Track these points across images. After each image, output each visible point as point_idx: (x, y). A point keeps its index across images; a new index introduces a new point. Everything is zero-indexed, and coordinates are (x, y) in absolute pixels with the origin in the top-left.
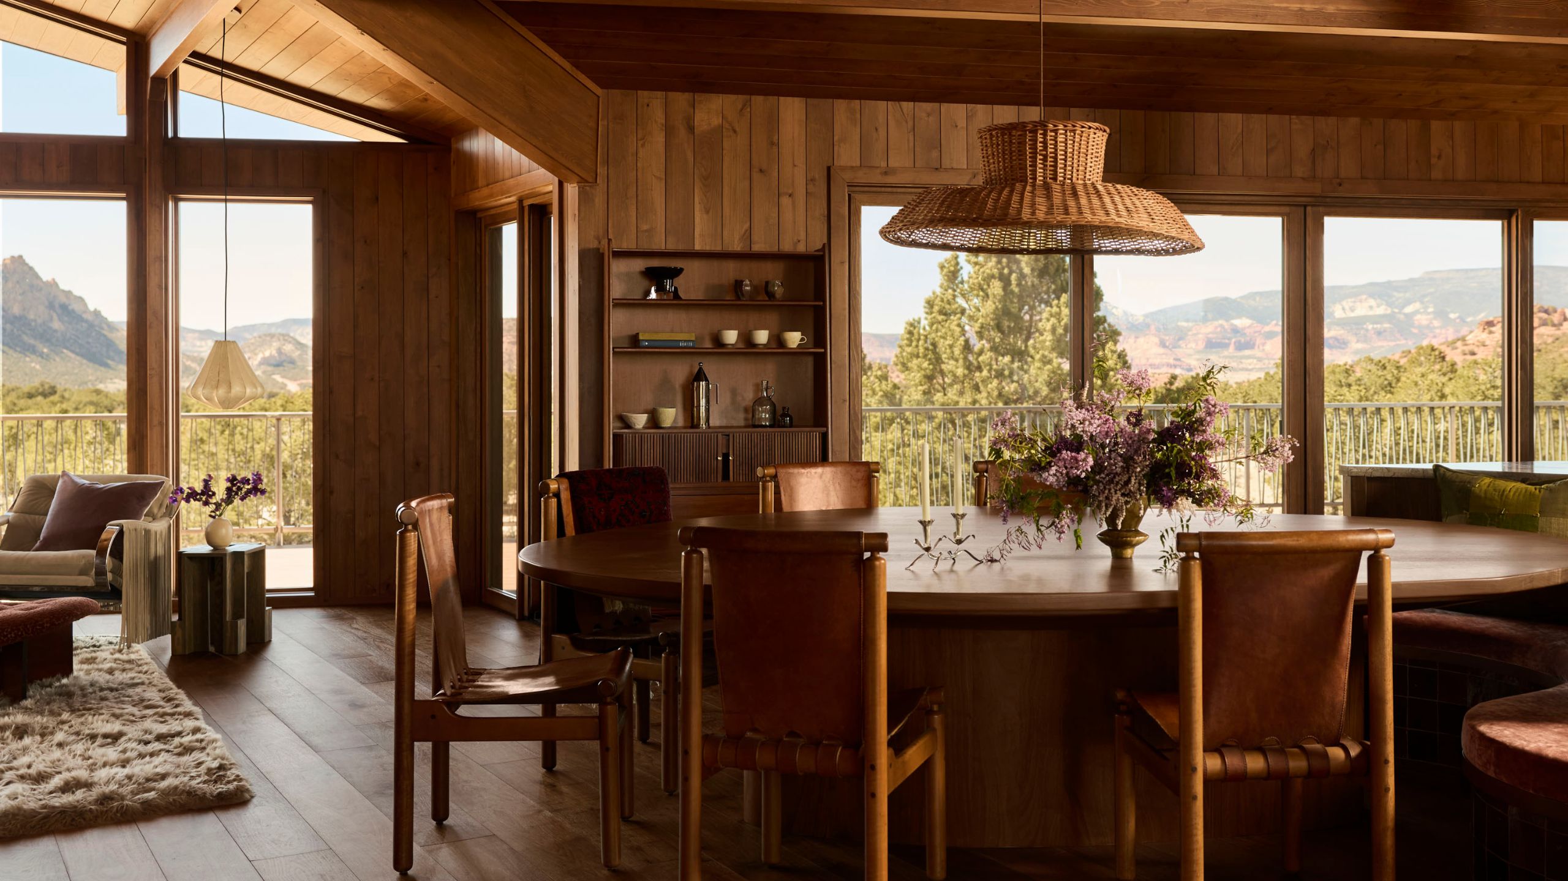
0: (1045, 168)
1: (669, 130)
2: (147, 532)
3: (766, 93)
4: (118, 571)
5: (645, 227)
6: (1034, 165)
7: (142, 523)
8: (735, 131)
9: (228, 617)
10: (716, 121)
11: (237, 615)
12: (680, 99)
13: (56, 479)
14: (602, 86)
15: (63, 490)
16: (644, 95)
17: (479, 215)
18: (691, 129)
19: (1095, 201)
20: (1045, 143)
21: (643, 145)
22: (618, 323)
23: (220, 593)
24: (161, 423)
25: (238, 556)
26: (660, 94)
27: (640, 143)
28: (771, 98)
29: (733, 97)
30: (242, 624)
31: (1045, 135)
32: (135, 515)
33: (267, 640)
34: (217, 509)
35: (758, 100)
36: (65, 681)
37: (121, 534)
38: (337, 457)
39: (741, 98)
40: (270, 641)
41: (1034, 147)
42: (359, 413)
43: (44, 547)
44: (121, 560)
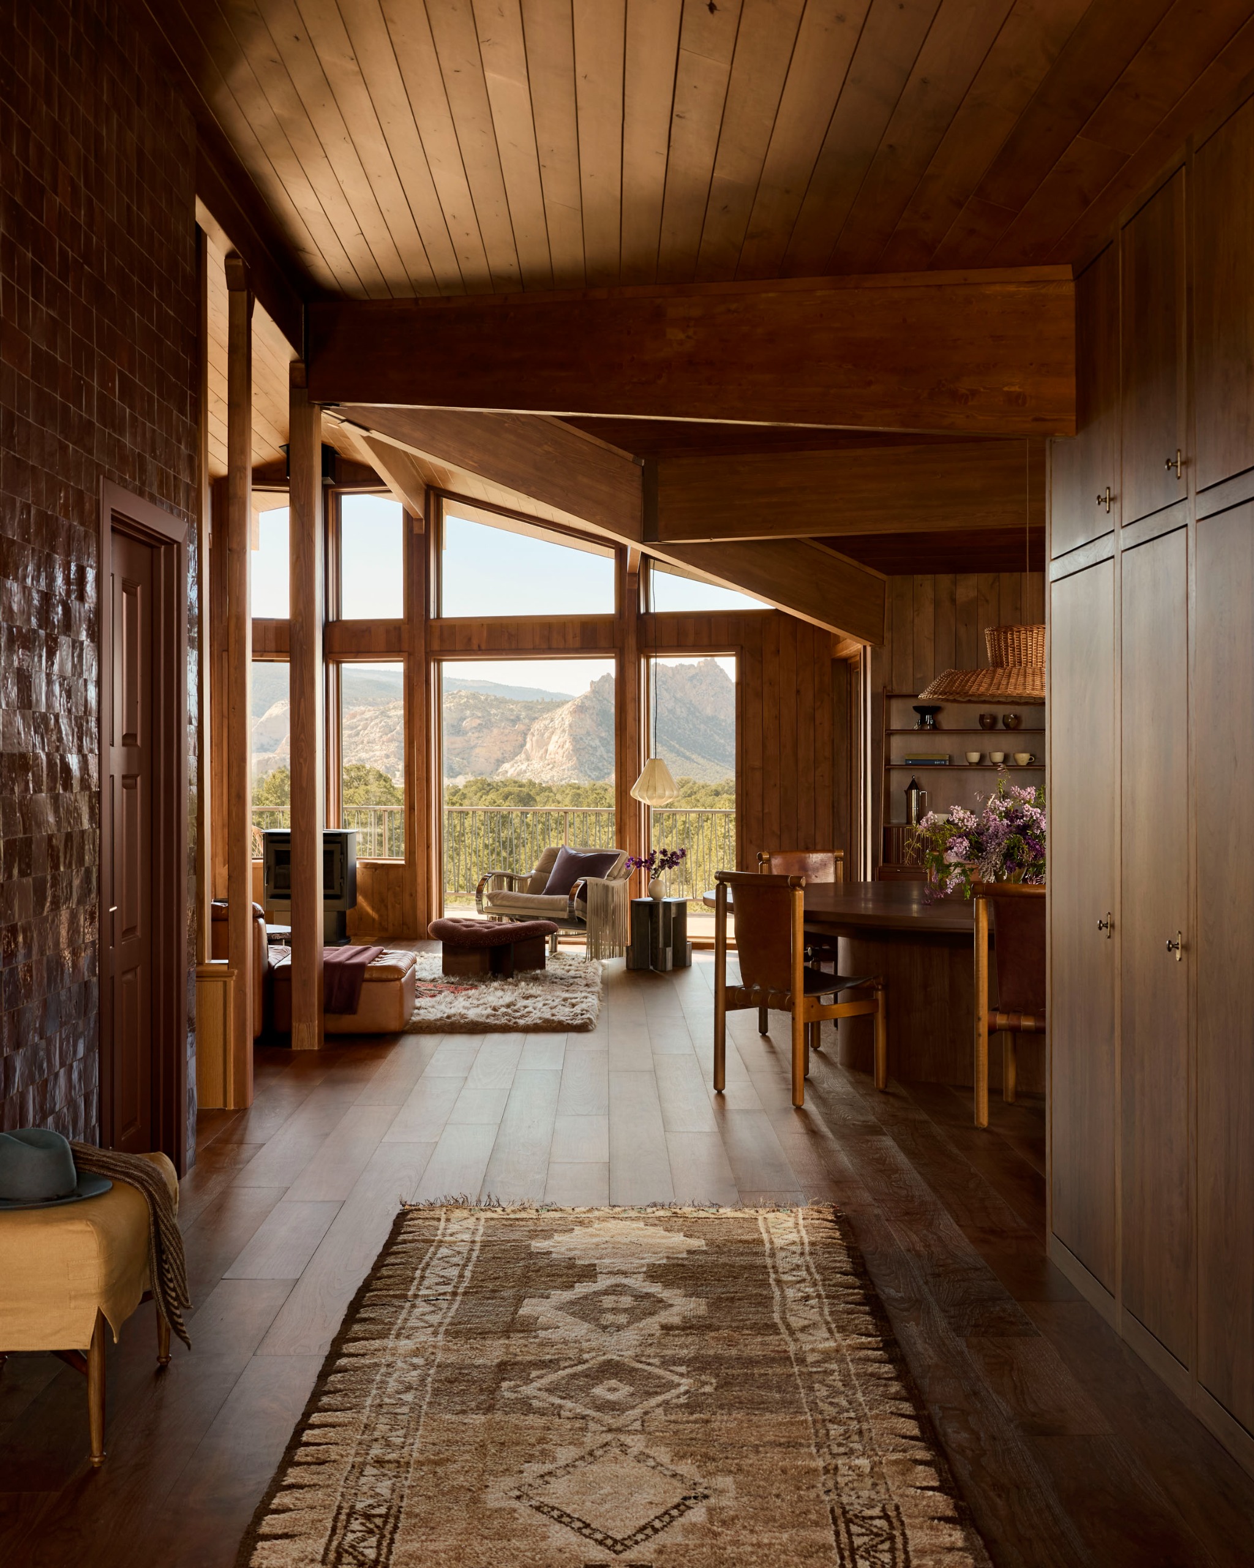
0: (1014, 656)
1: (937, 603)
2: (606, 888)
3: (1011, 570)
4: (584, 911)
5: (919, 676)
6: (1007, 654)
7: (604, 881)
8: (987, 601)
9: (661, 945)
10: (973, 594)
11: (666, 945)
12: (945, 580)
13: (558, 850)
14: (887, 573)
15: (561, 857)
16: (918, 578)
17: (849, 662)
18: (953, 601)
19: (1021, 679)
20: (1013, 639)
21: (918, 615)
22: (898, 748)
23: (655, 930)
24: (636, 815)
25: (667, 905)
26: (929, 576)
27: (916, 613)
28: (1015, 574)
29: (986, 575)
30: (669, 951)
31: (1012, 634)
32: (600, 875)
33: (688, 964)
34: (656, 873)
35: (1005, 576)
36: (538, 972)
37: (585, 885)
38: (751, 842)
39: (992, 575)
40: (690, 965)
41: (1006, 642)
42: (766, 810)
43: (550, 892)
44: (586, 901)
